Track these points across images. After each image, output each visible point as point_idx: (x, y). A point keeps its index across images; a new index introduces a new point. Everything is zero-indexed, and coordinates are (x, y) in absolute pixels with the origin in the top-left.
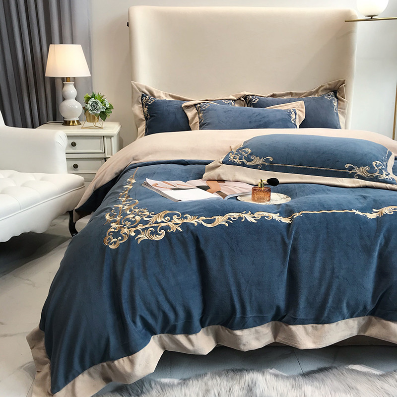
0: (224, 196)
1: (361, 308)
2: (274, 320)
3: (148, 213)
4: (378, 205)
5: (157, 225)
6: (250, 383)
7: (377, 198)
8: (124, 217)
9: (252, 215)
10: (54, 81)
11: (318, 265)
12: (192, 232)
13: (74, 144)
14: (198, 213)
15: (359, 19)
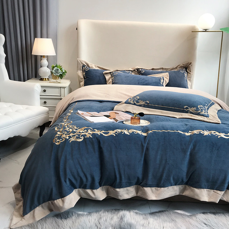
0: (117, 121)
1: (180, 180)
2: (137, 185)
3: (76, 128)
4: (192, 129)
5: (80, 134)
6: (122, 215)
7: (192, 126)
8: (64, 129)
9: (127, 131)
10: (37, 57)
11: (159, 157)
12: (97, 138)
13: (45, 91)
14: (100, 129)
15: (200, 30)
